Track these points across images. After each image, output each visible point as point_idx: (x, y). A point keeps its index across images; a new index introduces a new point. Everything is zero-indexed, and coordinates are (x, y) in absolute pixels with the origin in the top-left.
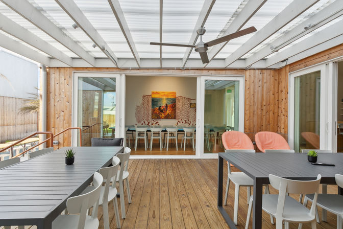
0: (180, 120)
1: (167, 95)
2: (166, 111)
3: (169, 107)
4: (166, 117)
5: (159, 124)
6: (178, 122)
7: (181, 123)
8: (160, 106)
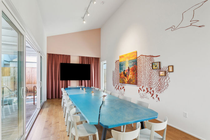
0: (141, 87)
1: (129, 57)
2: (129, 75)
3: (130, 71)
4: (129, 82)
5: (124, 89)
6: (140, 90)
7: (143, 91)
8: (125, 70)
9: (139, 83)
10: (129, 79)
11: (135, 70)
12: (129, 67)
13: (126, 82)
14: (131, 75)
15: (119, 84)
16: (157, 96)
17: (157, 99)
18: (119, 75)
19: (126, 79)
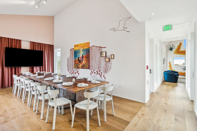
0: (93, 71)
1: (83, 47)
2: (83, 61)
3: (84, 58)
4: (83, 67)
5: (79, 74)
6: (91, 72)
7: (94, 73)
8: (79, 57)
9: (91, 67)
10: (83, 64)
11: (88, 57)
12: (83, 55)
13: (80, 67)
14: (85, 61)
15: (74, 69)
16: (104, 76)
17: (104, 78)
18: (74, 62)
19: (80, 64)
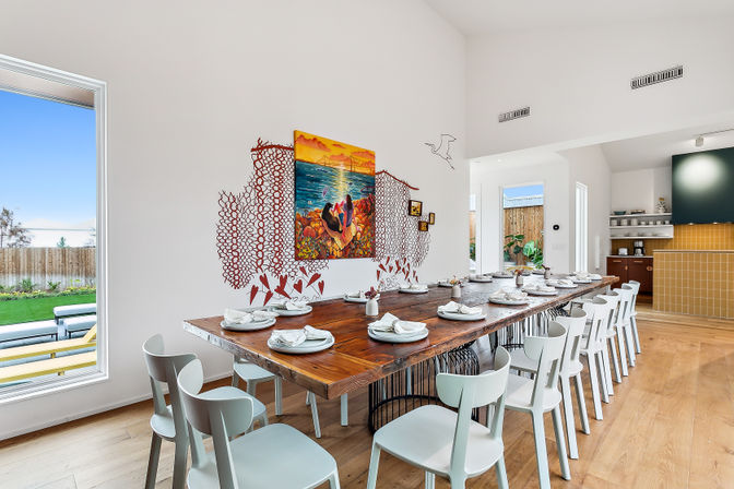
0: (384, 262)
2: (348, 225)
4: (349, 252)
6: (380, 269)
7: (388, 270)
8: (329, 205)
9: (378, 250)
10: (350, 239)
12: (349, 198)
14: (358, 224)
19: (336, 239)
